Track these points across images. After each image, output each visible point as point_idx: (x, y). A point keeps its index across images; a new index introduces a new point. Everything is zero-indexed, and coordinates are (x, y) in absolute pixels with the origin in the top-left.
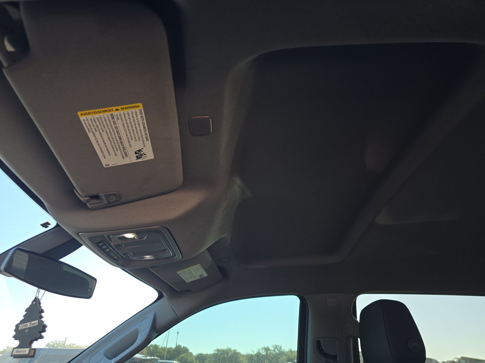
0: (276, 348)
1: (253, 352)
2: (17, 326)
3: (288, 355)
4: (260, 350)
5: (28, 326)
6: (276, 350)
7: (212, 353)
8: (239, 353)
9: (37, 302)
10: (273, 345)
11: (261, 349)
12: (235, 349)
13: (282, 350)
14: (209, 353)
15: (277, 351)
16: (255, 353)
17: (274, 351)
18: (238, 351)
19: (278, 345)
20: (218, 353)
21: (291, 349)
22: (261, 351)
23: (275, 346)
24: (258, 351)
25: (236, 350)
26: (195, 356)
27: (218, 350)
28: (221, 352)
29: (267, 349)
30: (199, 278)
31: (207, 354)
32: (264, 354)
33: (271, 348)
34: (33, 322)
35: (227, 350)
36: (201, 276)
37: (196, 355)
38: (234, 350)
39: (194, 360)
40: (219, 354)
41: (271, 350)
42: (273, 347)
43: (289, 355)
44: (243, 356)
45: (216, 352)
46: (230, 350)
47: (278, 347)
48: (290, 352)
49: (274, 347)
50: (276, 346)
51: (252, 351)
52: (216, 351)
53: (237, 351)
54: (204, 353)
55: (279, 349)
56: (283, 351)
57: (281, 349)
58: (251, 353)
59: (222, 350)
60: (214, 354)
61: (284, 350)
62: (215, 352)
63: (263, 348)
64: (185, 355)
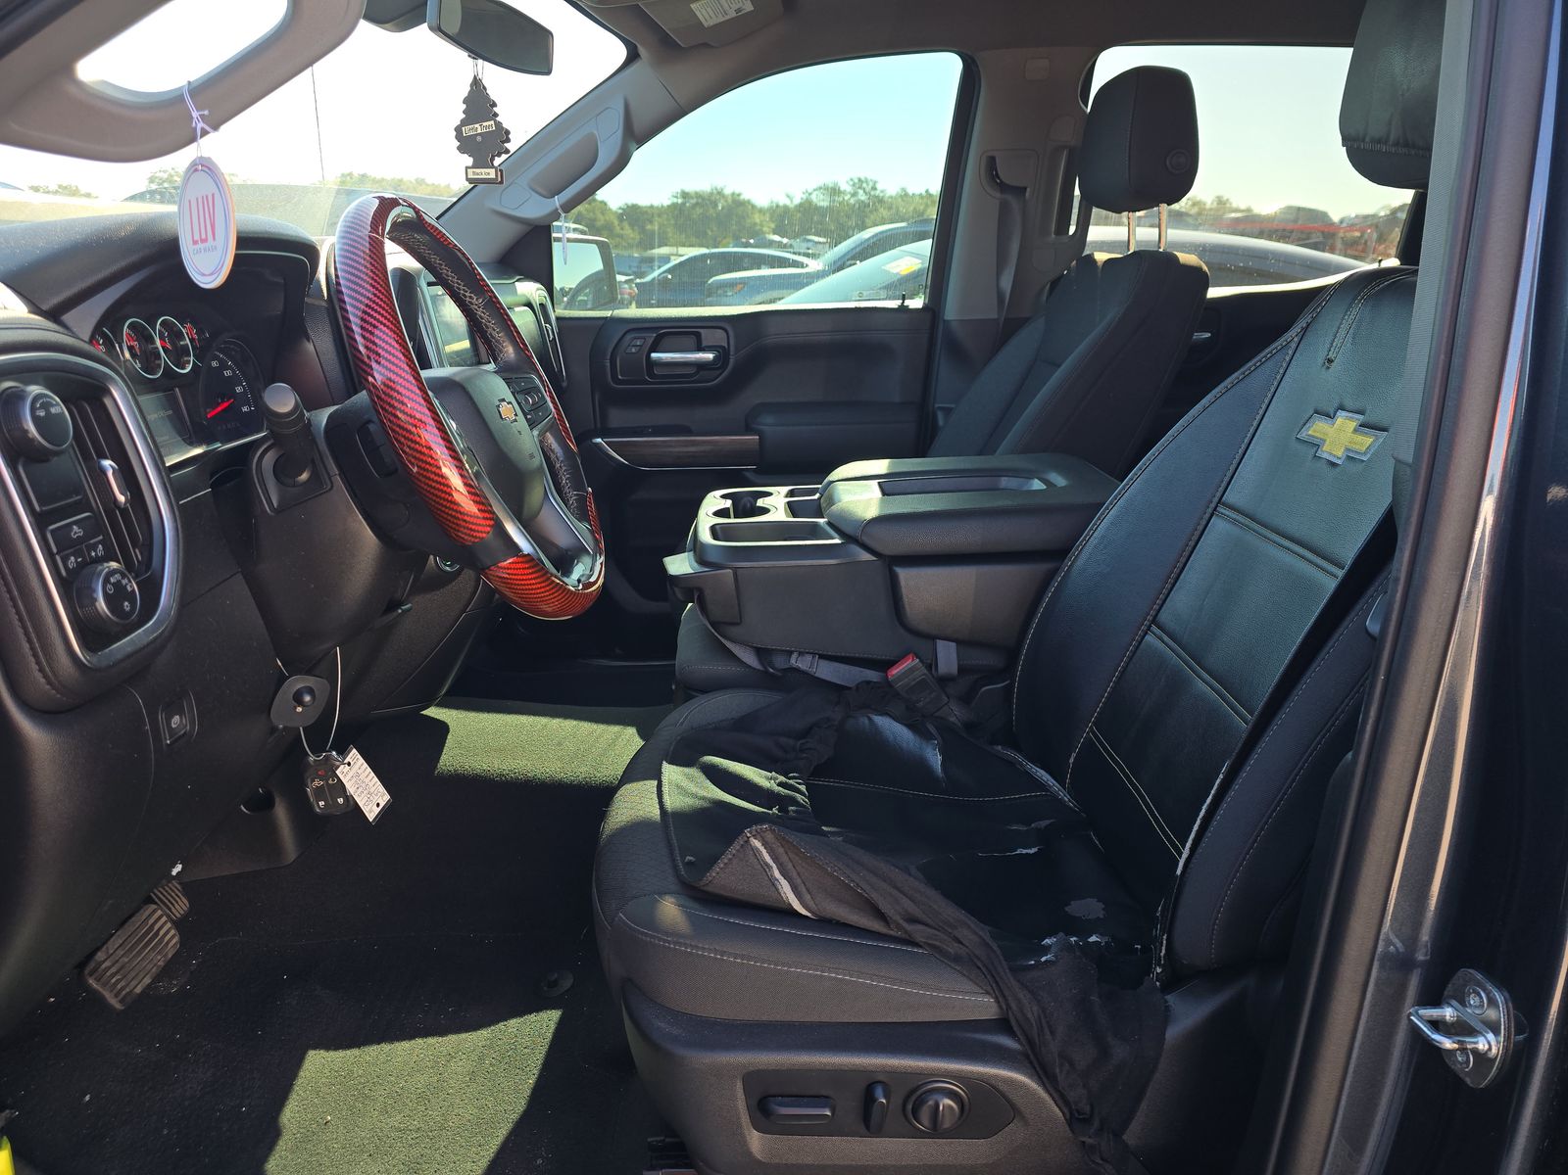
0: (860, 188)
1: (792, 201)
2: (458, 130)
3: (894, 206)
4: (810, 194)
5: (479, 131)
6: (861, 192)
7: (667, 202)
8: (749, 202)
9: (477, 83)
10: (852, 180)
11: (815, 190)
12: (737, 192)
13: (877, 193)
14: (656, 203)
15: (862, 196)
16: (797, 201)
17: (854, 194)
18: (745, 196)
19: (866, 179)
20: (684, 204)
21: (903, 190)
22: (814, 198)
23: (856, 181)
24: (804, 197)
25: (739, 195)
26: (616, 212)
27: (685, 195)
28: (694, 201)
29: (834, 191)
30: (734, 15)
31: (652, 207)
32: (825, 204)
33: (846, 187)
34: (484, 124)
35: (712, 194)
36: (738, 10)
37: (620, 208)
38: (733, 194)
39: (616, 223)
40: (688, 204)
41: (844, 193)
42: (851, 183)
43: (897, 208)
44: (761, 211)
45: (680, 201)
46: (720, 193)
47: (864, 185)
48: (900, 200)
49: (854, 185)
50: (860, 180)
51: (788, 196)
52: (676, 197)
53: (742, 197)
54: (643, 202)
55: (867, 190)
56: (881, 195)
57: (874, 188)
58: (783, 201)
59: (696, 193)
60: (674, 206)
61: (882, 192)
62: (675, 200)
63: (820, 188)
64: (586, 210)
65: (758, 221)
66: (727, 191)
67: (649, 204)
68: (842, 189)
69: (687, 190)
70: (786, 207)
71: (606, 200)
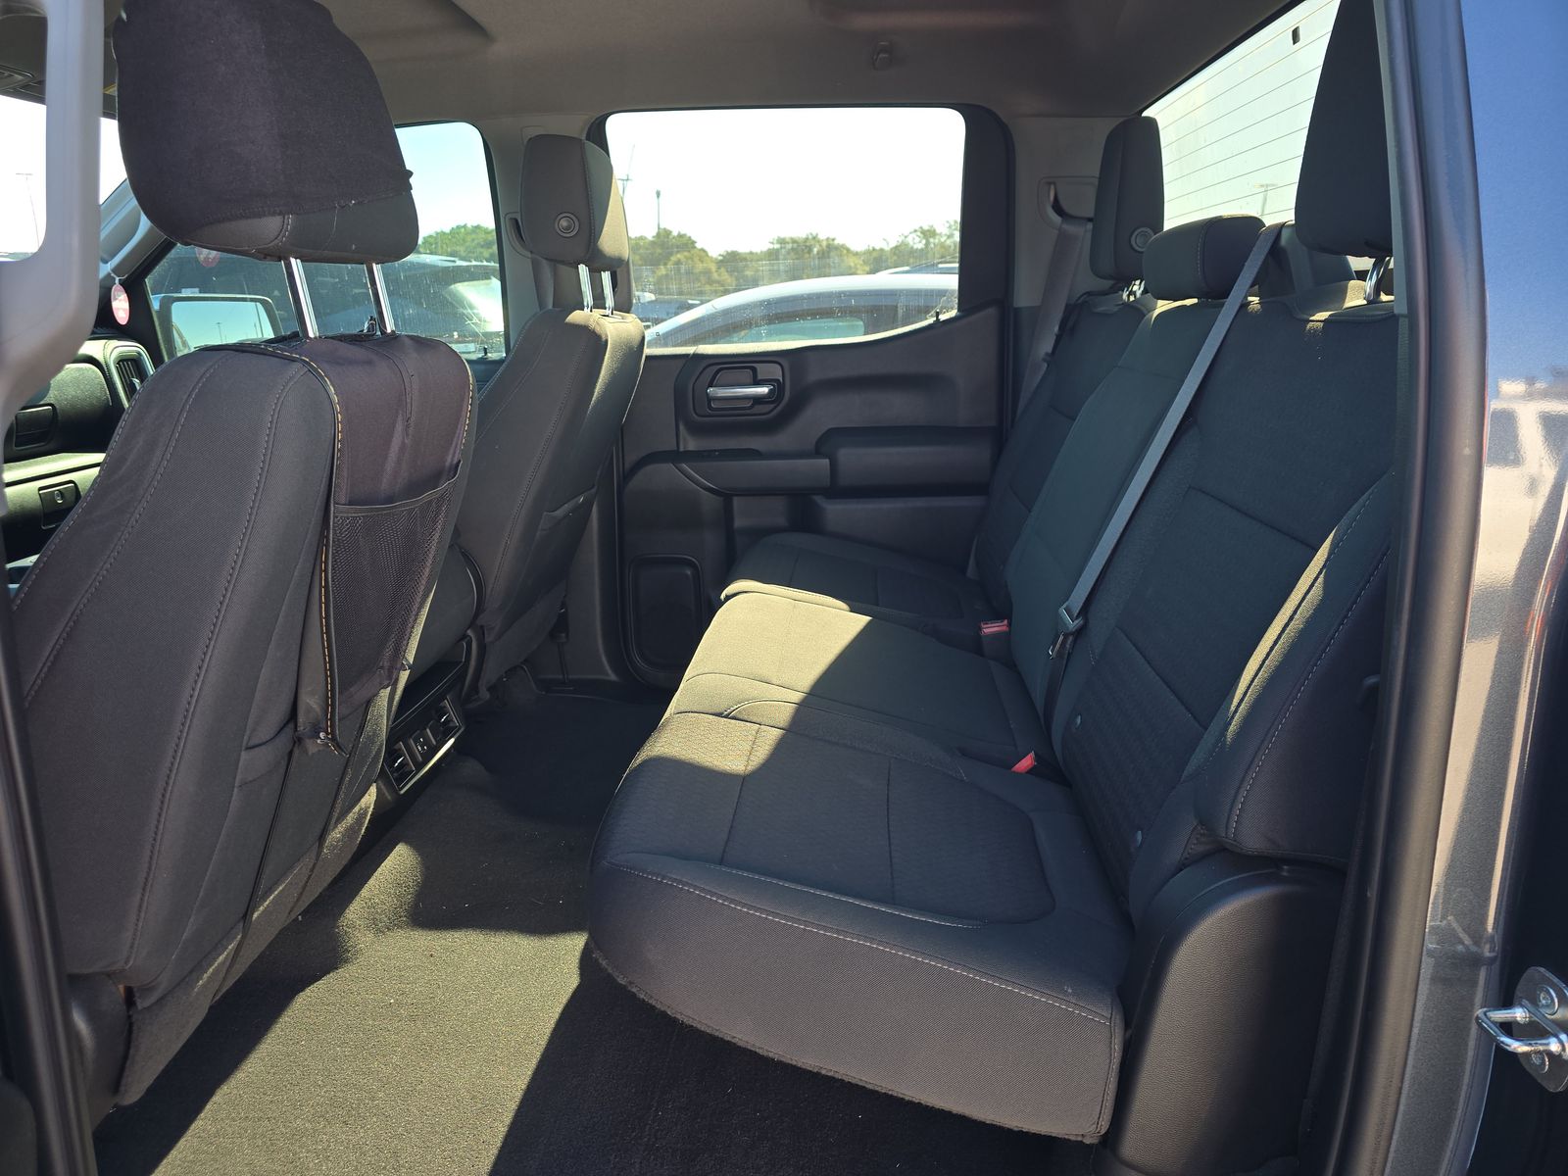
0: (956, 229)
1: (888, 244)
4: (906, 237)
6: (957, 234)
7: (764, 248)
8: (843, 246)
10: (948, 222)
11: (911, 233)
12: (832, 237)
14: (754, 249)
16: (893, 244)
18: (839, 241)
20: (780, 249)
22: (910, 240)
23: (953, 223)
24: (900, 240)
25: (833, 240)
26: (716, 259)
27: (781, 241)
28: (789, 246)
29: (928, 233)
31: (751, 253)
33: (941, 229)
35: (807, 239)
37: (720, 255)
38: (828, 239)
39: (714, 269)
40: (784, 249)
41: (940, 234)
42: (948, 225)
44: (856, 254)
45: (777, 246)
46: (815, 239)
49: (950, 227)
51: (885, 241)
52: (773, 243)
53: (836, 242)
54: (743, 248)
59: (792, 239)
60: (771, 251)
62: (771, 246)
63: (915, 231)
64: (685, 257)
65: (852, 264)
66: (822, 237)
67: (748, 251)
68: (938, 231)
69: (782, 236)
70: (882, 250)
71: (706, 248)
